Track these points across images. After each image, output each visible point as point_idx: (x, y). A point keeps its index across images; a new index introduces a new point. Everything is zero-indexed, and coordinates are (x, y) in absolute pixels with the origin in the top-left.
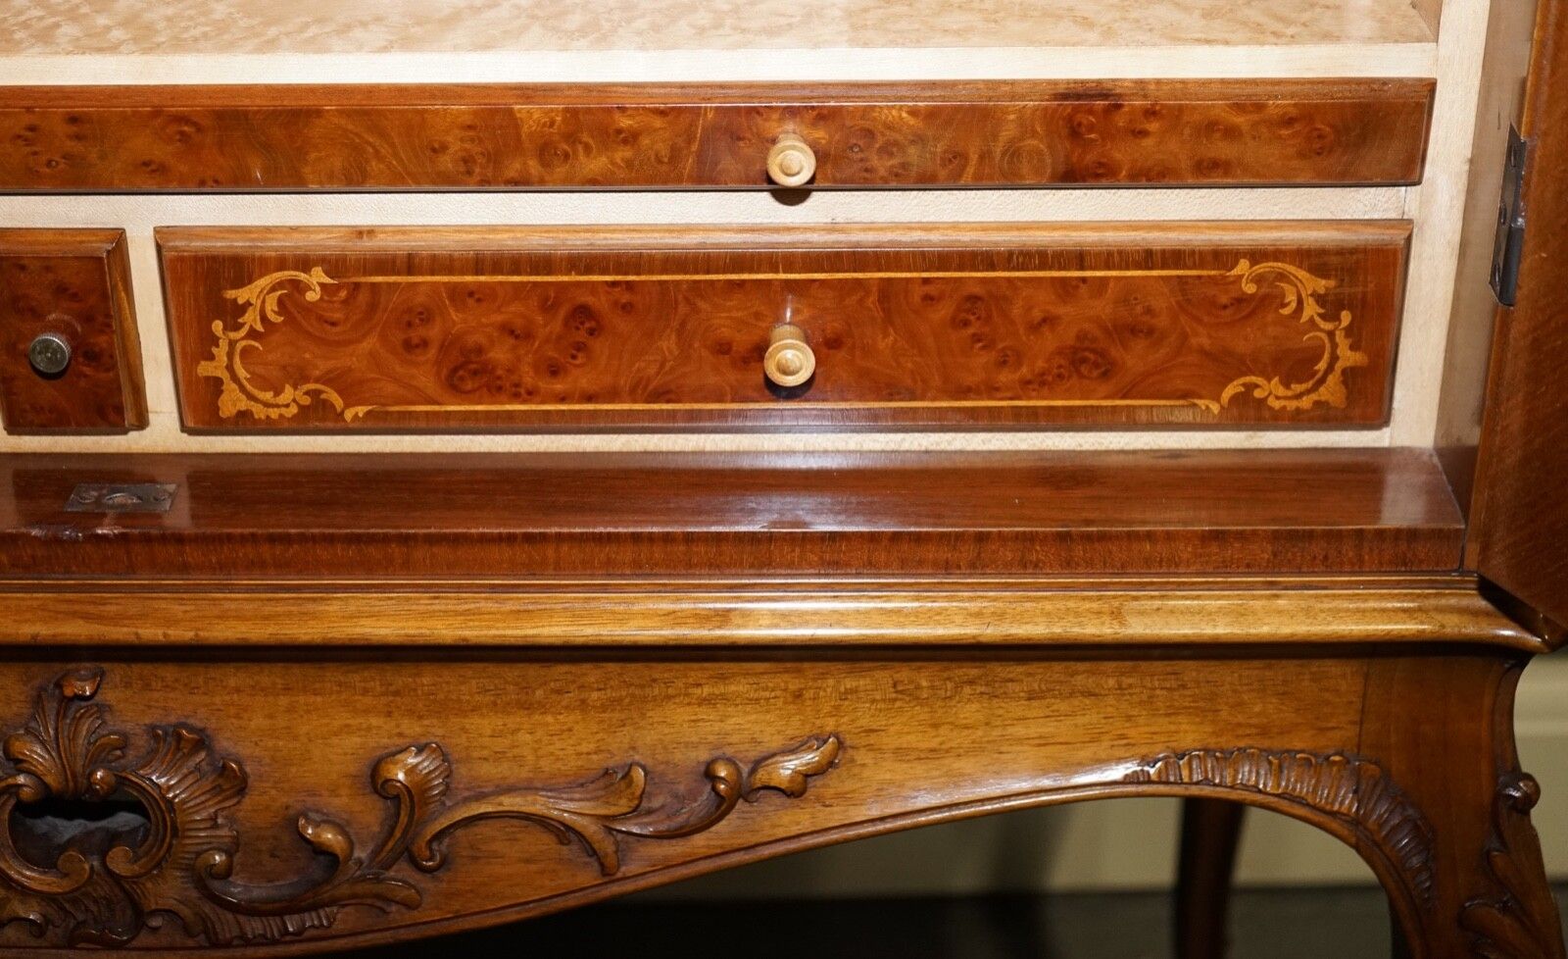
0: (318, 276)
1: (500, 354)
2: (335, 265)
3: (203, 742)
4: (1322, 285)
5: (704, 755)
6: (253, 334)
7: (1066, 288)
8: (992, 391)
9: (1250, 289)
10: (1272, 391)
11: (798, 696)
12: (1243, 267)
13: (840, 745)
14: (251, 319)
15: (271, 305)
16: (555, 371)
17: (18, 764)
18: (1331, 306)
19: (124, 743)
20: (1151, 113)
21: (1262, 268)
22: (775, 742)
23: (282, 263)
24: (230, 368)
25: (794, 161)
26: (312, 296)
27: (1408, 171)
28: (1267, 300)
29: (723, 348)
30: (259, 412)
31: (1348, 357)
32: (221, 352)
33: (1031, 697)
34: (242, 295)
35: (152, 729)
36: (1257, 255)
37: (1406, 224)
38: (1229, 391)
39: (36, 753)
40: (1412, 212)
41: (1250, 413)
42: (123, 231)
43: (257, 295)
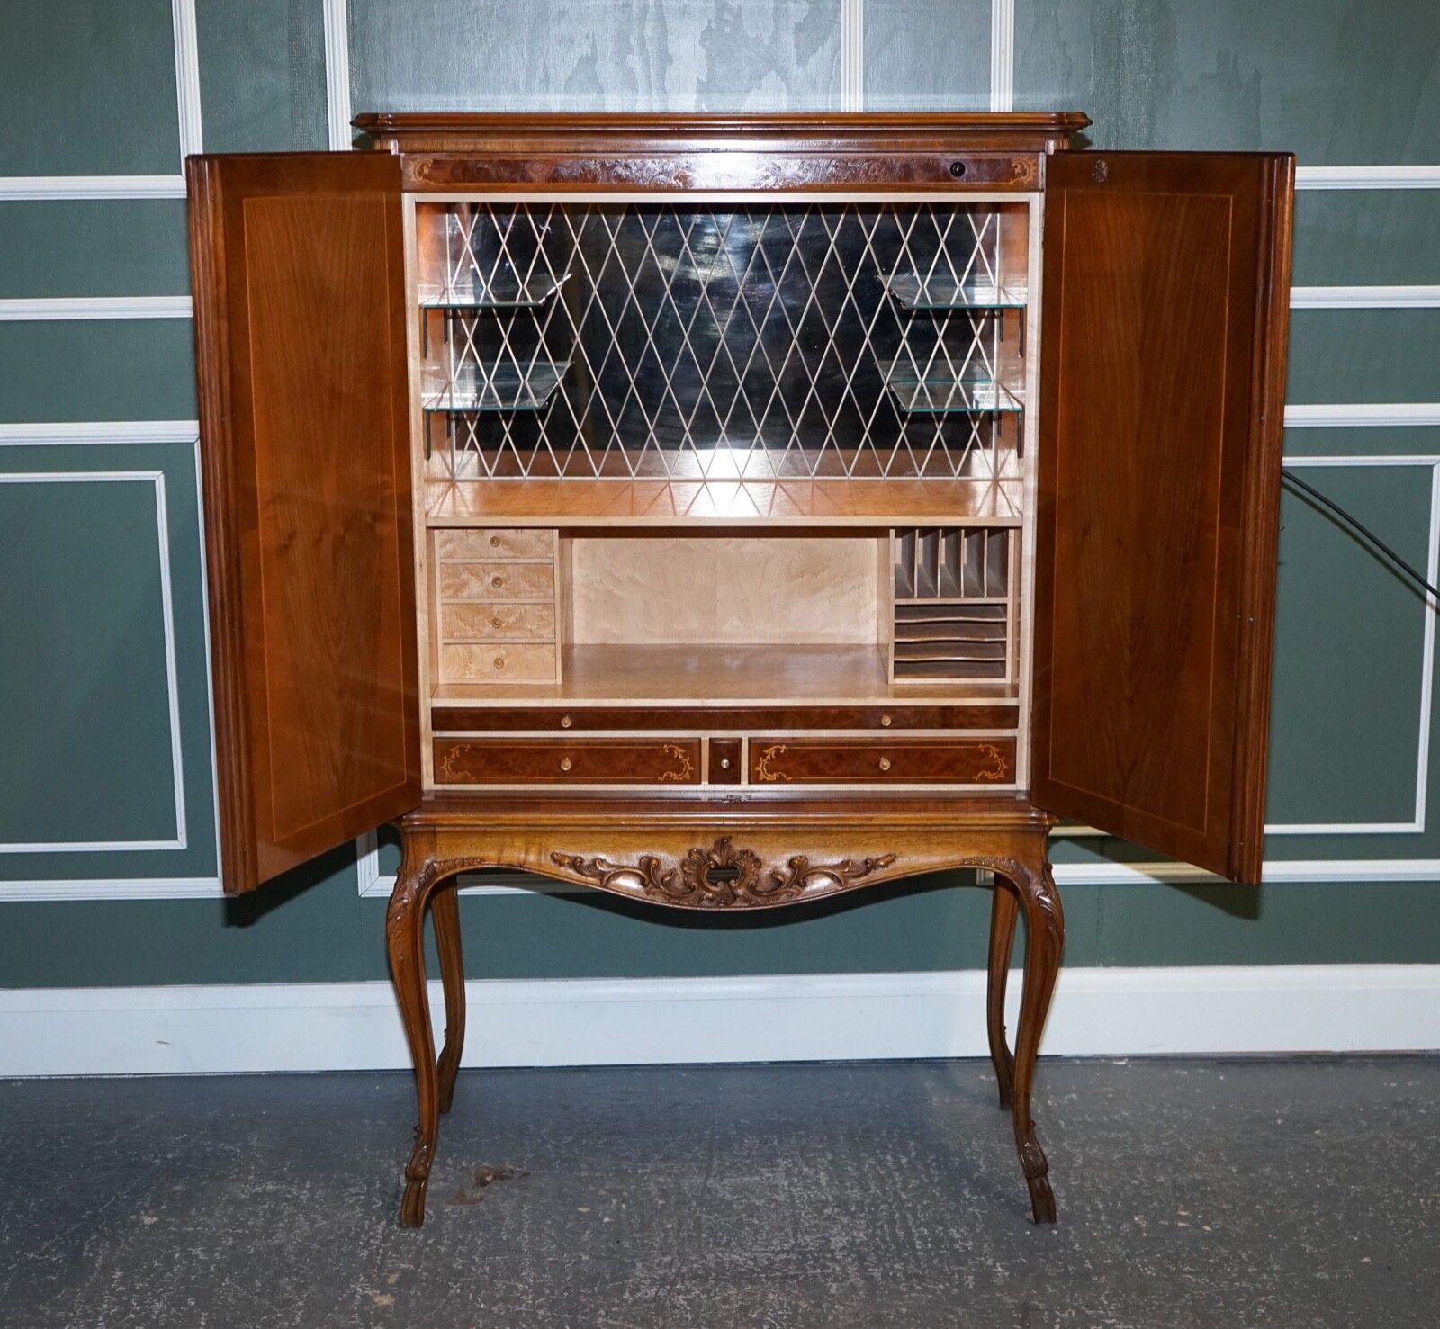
0: (784, 747)
1: (822, 765)
2: (787, 745)
3: (752, 854)
4: (998, 750)
5: (865, 858)
6: (768, 761)
7: (943, 750)
8: (928, 775)
9: (982, 750)
10: (989, 775)
11: (886, 843)
12: (981, 746)
13: (895, 856)
14: (768, 757)
15: (773, 753)
16: (832, 769)
17: (711, 859)
18: (1000, 754)
19: (734, 856)
20: (960, 712)
21: (986, 746)
22: (880, 856)
23: (777, 744)
24: (762, 768)
25: (887, 721)
26: (782, 752)
27: (1015, 725)
28: (987, 753)
29: (870, 764)
30: (768, 779)
31: (1005, 767)
32: (761, 765)
33: (938, 844)
34: (766, 751)
35: (741, 852)
36: (984, 743)
37: (1015, 738)
38: (979, 775)
39: (716, 857)
40: (1016, 735)
41: (984, 780)
42: (741, 739)
43: (770, 752)
